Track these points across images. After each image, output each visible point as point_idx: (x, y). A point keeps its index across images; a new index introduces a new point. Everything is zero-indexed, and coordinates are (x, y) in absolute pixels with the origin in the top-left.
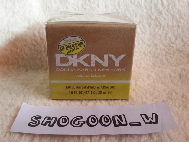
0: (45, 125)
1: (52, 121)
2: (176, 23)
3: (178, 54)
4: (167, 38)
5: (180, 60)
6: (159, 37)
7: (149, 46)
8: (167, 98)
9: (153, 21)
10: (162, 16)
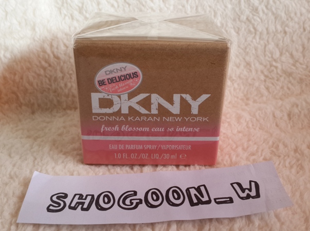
0: (74, 208)
1: (87, 202)
2: (282, 27)
3: (285, 78)
4: (267, 53)
5: (289, 88)
6: (254, 51)
7: (238, 67)
8: (271, 153)
9: (243, 24)
10: (257, 15)
